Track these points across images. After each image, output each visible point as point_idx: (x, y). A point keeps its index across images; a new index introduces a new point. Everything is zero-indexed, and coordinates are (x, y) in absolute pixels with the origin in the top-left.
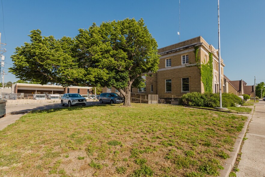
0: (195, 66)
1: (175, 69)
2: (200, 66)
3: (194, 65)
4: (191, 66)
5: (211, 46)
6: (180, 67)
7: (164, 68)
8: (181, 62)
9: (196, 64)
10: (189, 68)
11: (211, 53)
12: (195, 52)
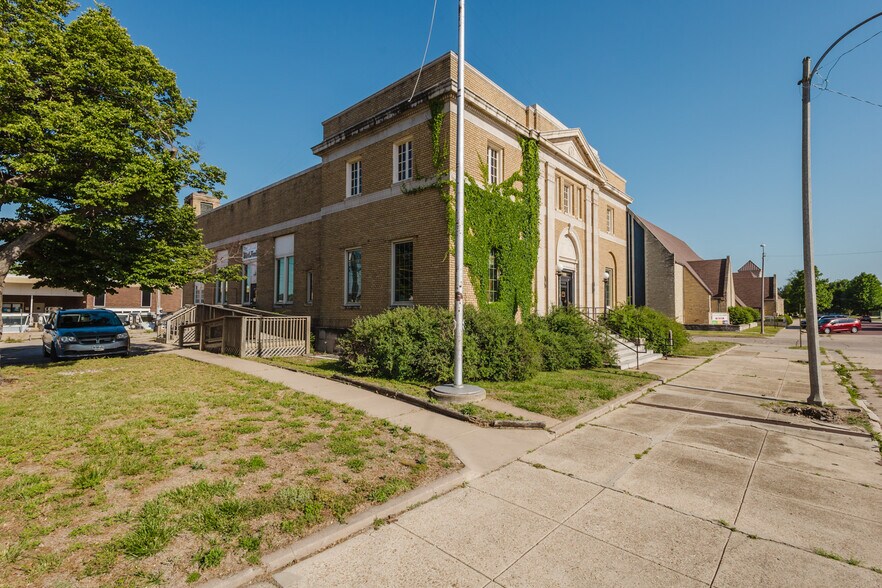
0: (432, 187)
1: (371, 205)
2: (448, 190)
3: (429, 183)
4: (421, 190)
5: (531, 109)
6: (386, 194)
7: (342, 199)
8: (391, 174)
9: (434, 180)
10: (414, 200)
11: (529, 139)
12: (431, 124)
